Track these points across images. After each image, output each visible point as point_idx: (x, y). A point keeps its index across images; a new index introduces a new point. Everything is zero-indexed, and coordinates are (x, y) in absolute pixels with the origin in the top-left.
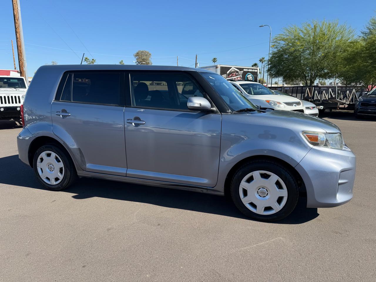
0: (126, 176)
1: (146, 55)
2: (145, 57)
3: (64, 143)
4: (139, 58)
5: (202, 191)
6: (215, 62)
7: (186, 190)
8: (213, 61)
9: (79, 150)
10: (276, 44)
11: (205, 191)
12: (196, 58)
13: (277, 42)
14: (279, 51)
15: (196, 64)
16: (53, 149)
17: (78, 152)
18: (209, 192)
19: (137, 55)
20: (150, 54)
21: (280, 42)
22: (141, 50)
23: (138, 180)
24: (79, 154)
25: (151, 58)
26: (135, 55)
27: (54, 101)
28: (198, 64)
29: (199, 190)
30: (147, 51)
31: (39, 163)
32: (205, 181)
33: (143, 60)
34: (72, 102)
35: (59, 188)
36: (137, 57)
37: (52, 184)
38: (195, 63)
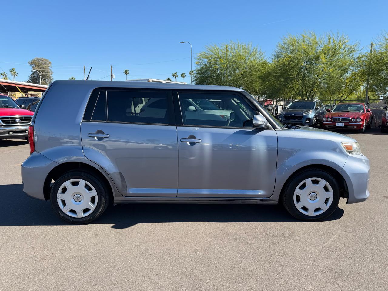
0: (177, 197)
1: (45, 64)
2: (44, 66)
3: (101, 168)
4: (36, 66)
5: (257, 202)
6: (127, 74)
7: (240, 203)
8: (125, 73)
9: (120, 174)
10: (200, 61)
11: (259, 202)
12: (111, 69)
13: (201, 60)
14: (202, 68)
15: (111, 76)
16: (82, 177)
17: (119, 177)
18: (264, 203)
19: (33, 62)
20: (50, 63)
21: (203, 59)
22: (39, 58)
23: (190, 200)
24: (120, 179)
25: (52, 67)
26: (30, 62)
27: (82, 121)
28: (114, 76)
29: (253, 202)
30: (46, 58)
31: (60, 194)
32: (261, 193)
33: (41, 69)
34: (108, 122)
35: (90, 219)
36: (32, 65)
37: (79, 217)
38: (110, 74)
